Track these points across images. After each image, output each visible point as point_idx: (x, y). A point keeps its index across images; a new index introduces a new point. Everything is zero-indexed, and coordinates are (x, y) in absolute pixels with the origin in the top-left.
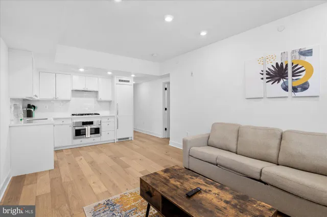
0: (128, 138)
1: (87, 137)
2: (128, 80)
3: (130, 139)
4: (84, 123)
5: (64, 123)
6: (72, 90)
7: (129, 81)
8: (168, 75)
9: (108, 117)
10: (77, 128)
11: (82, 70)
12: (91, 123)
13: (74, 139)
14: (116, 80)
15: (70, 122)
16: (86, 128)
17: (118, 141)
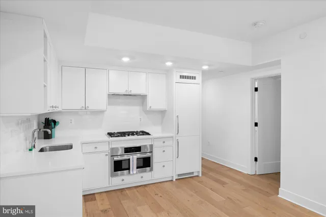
0: (193, 173)
1: (131, 172)
2: (194, 75)
3: (195, 174)
4: (128, 150)
5: (97, 150)
6: (109, 95)
7: (194, 78)
8: (278, 63)
9: (163, 139)
10: (116, 159)
11: (126, 60)
12: (138, 149)
13: (112, 176)
14: (176, 77)
15: (106, 148)
16: (131, 157)
17: (177, 178)
